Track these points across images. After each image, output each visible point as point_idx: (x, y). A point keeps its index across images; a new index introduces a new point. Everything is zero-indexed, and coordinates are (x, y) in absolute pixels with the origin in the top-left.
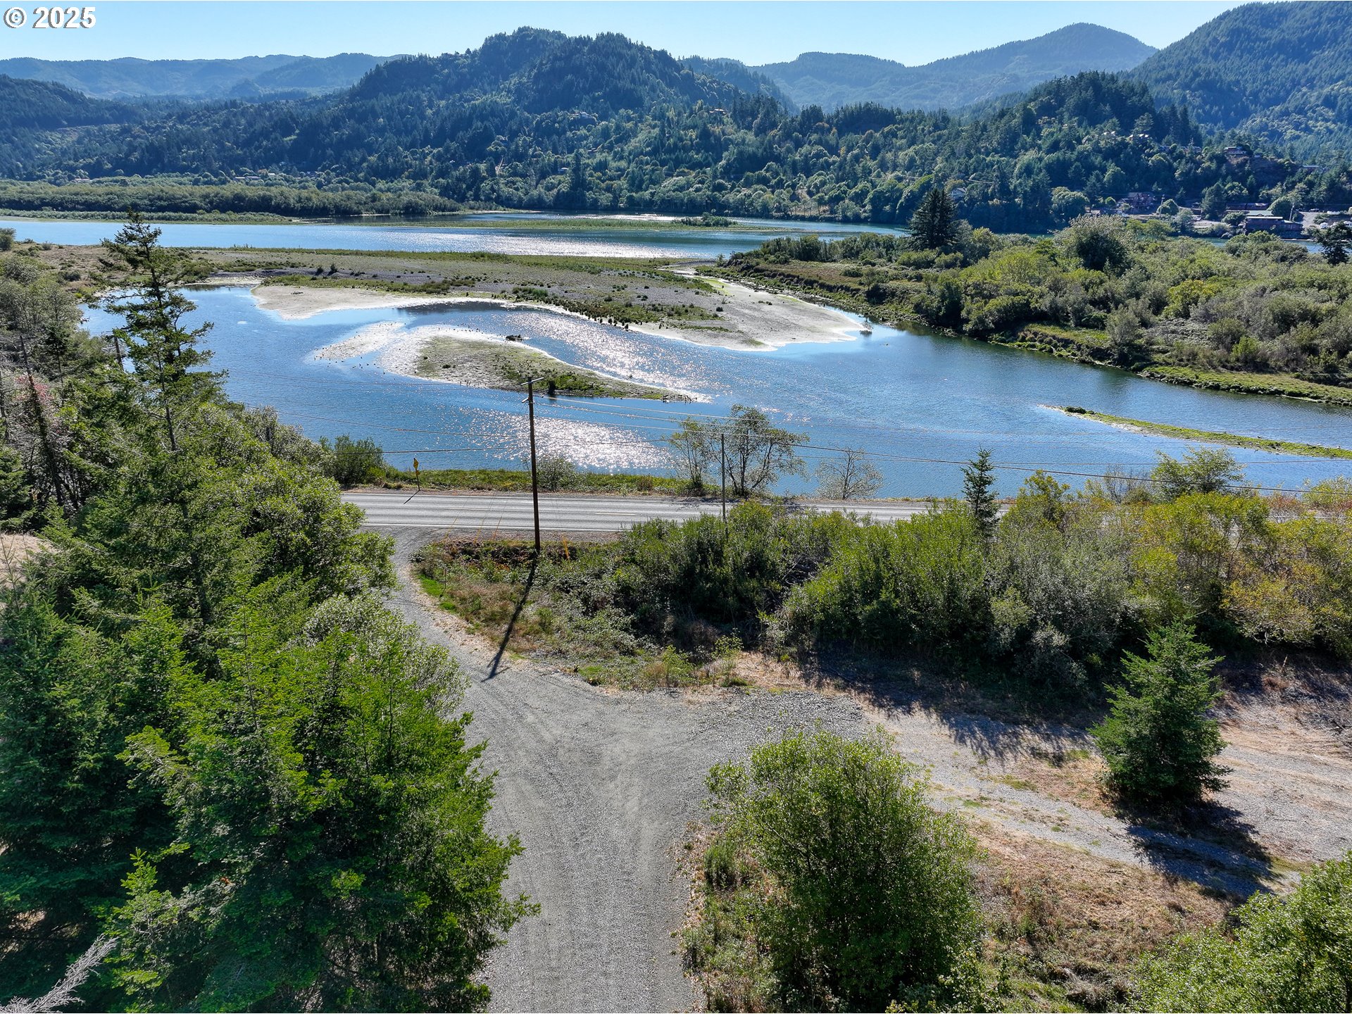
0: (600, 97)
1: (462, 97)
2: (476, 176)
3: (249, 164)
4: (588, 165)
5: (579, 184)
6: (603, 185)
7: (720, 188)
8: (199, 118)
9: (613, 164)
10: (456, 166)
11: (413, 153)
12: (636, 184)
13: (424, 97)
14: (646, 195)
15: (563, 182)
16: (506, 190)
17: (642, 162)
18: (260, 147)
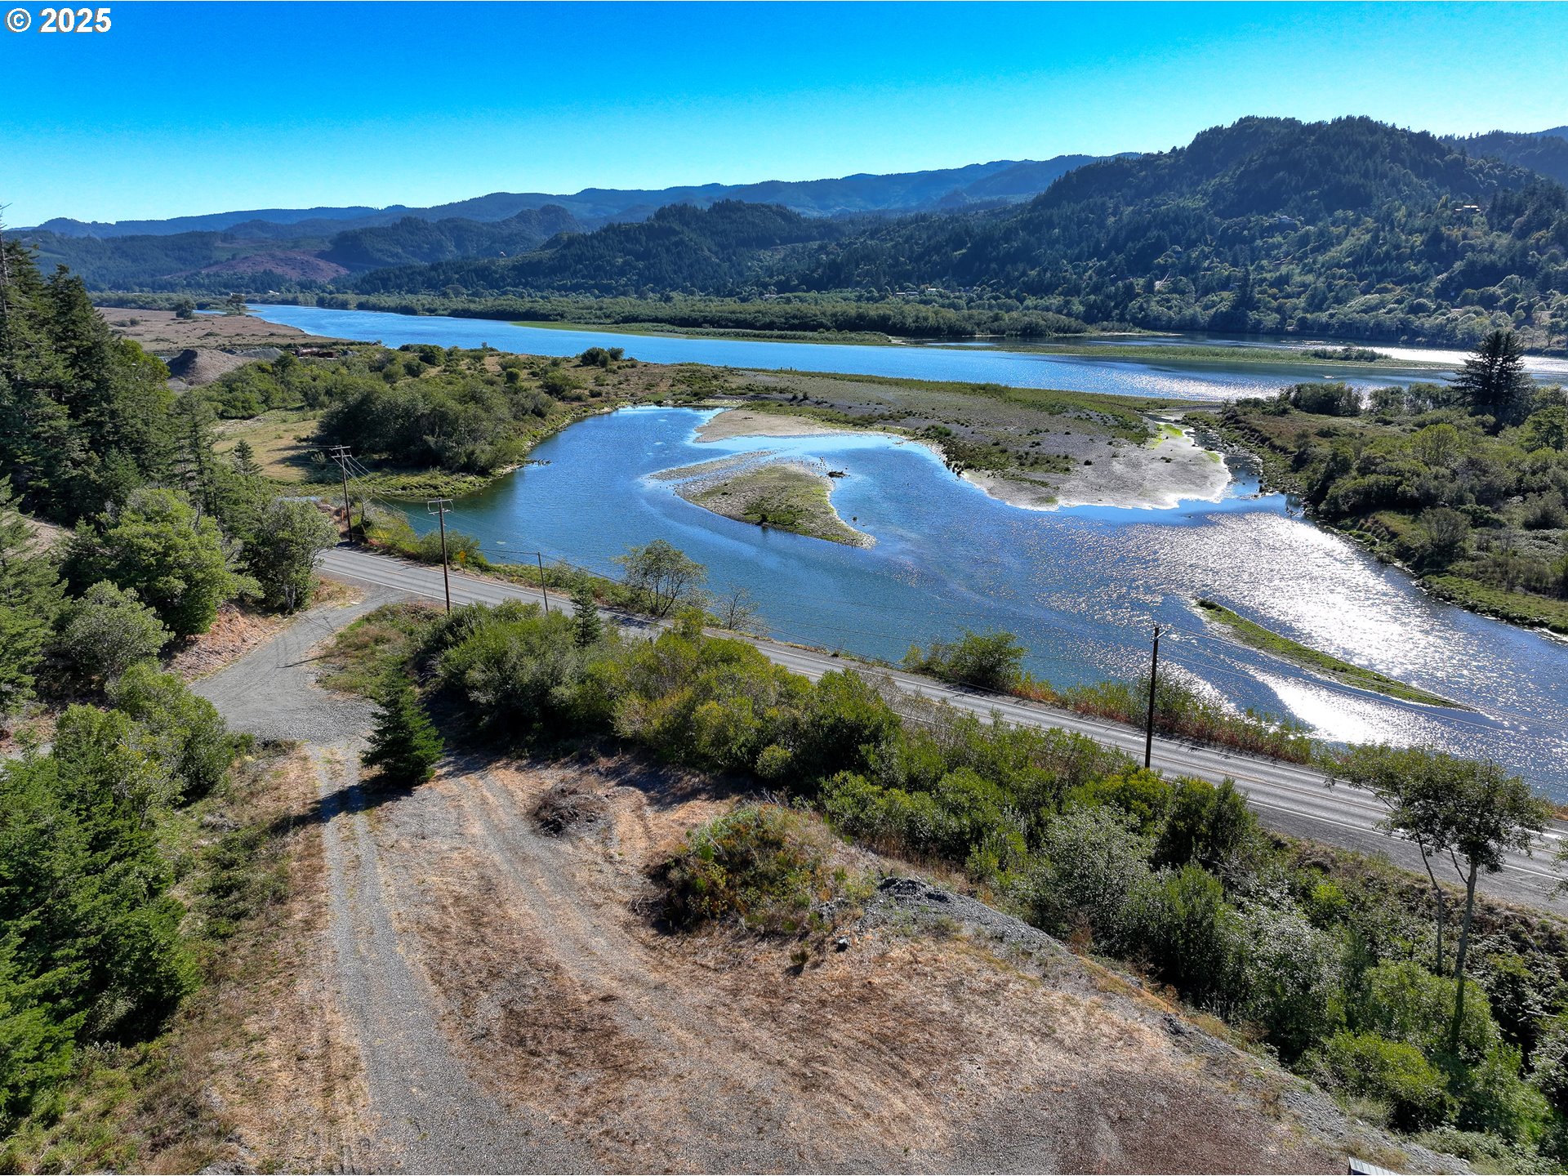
0: (1314, 197)
1: (1152, 201)
2: (1130, 293)
3: (914, 280)
4: (1265, 279)
5: (1245, 302)
6: (1275, 304)
7: (1416, 309)
8: (888, 233)
9: (1297, 279)
10: (1113, 282)
11: (1074, 267)
12: (1316, 304)
13: (1111, 204)
14: (1323, 317)
15: (1225, 300)
16: (1155, 308)
17: (1334, 277)
18: (930, 261)
